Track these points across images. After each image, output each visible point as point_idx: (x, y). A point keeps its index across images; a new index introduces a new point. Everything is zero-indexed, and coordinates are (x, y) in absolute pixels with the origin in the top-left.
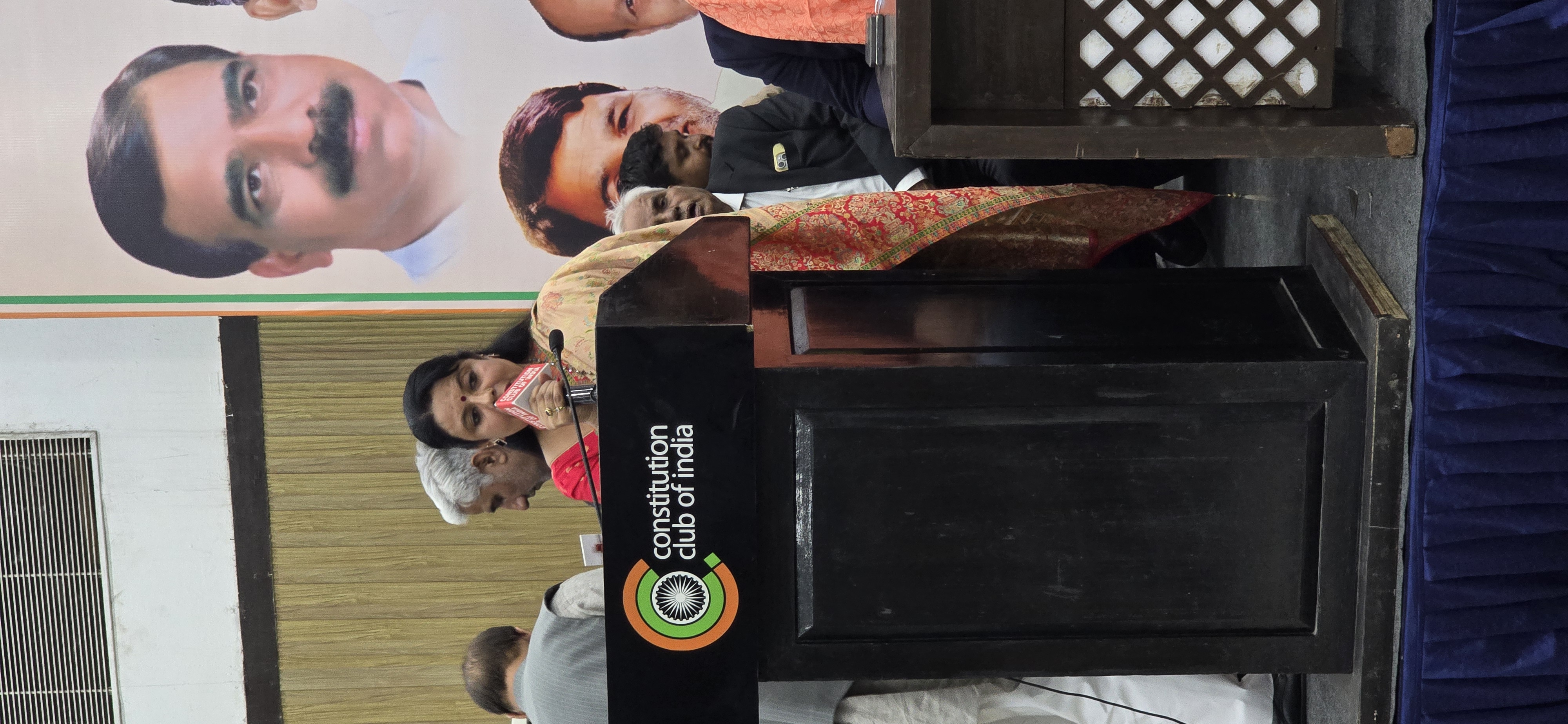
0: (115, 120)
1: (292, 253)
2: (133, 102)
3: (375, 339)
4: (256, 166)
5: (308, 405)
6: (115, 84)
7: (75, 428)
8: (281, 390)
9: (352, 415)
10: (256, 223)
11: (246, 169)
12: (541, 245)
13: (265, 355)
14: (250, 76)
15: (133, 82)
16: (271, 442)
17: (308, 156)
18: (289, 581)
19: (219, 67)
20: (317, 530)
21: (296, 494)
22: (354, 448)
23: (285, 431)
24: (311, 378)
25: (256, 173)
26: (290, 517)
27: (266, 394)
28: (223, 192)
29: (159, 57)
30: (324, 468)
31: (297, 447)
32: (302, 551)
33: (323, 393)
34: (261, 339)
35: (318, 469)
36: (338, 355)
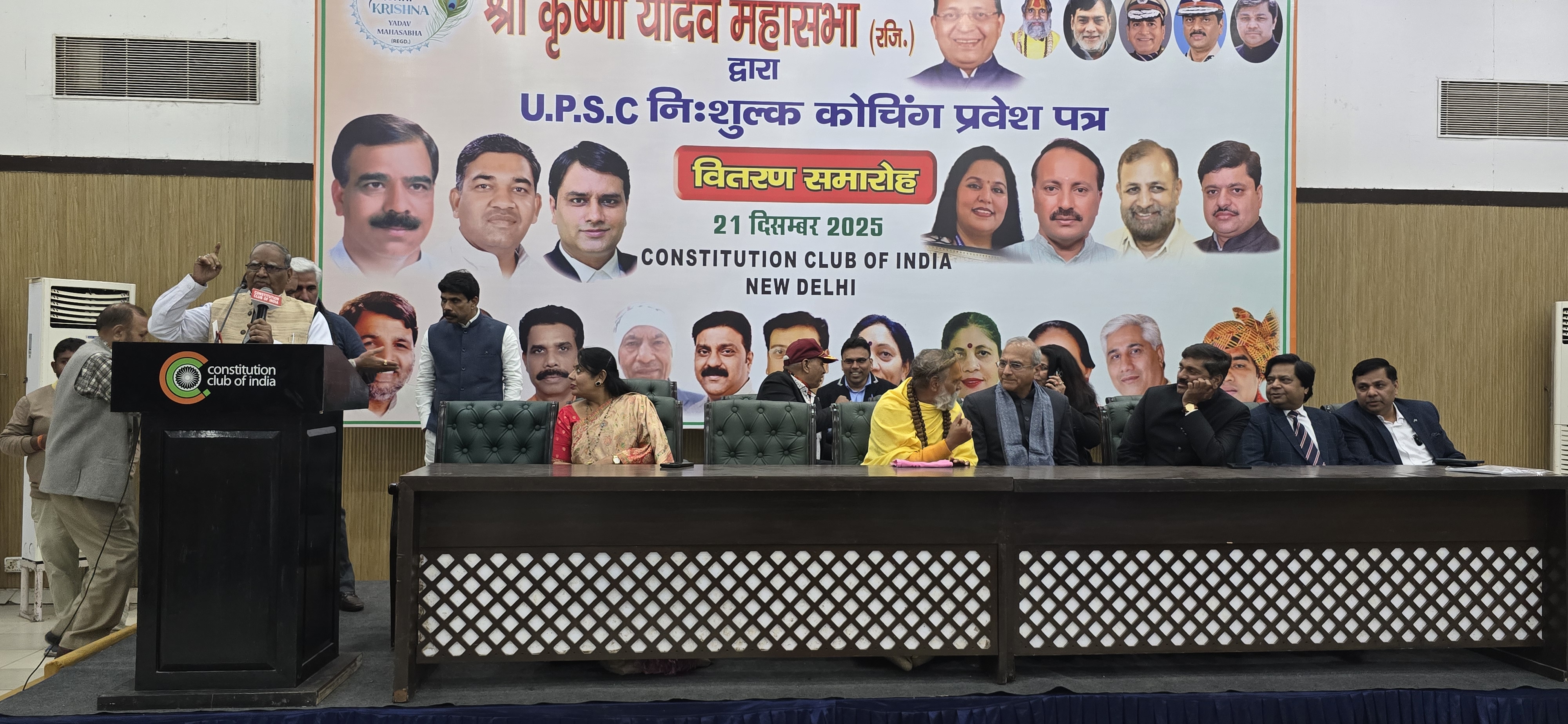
0: (406, 128)
1: (343, 198)
2: (414, 137)
3: (301, 232)
4: (384, 186)
5: (270, 199)
6: (422, 130)
7: (261, 94)
8: (278, 187)
9: (264, 218)
10: (357, 184)
11: (383, 182)
12: (344, 308)
13: (295, 182)
14: (424, 187)
15: (423, 137)
16: (252, 181)
17: (388, 209)
18: (181, 184)
19: (429, 175)
20: (207, 198)
21: (225, 190)
22: (248, 219)
23: (257, 188)
24: (283, 202)
25: (381, 186)
26: (214, 187)
27: (276, 181)
28: (372, 172)
29: (433, 150)
30: (238, 204)
31: (249, 193)
32: (197, 190)
33: (275, 206)
34: (302, 181)
35: (238, 200)
36: (294, 214)
